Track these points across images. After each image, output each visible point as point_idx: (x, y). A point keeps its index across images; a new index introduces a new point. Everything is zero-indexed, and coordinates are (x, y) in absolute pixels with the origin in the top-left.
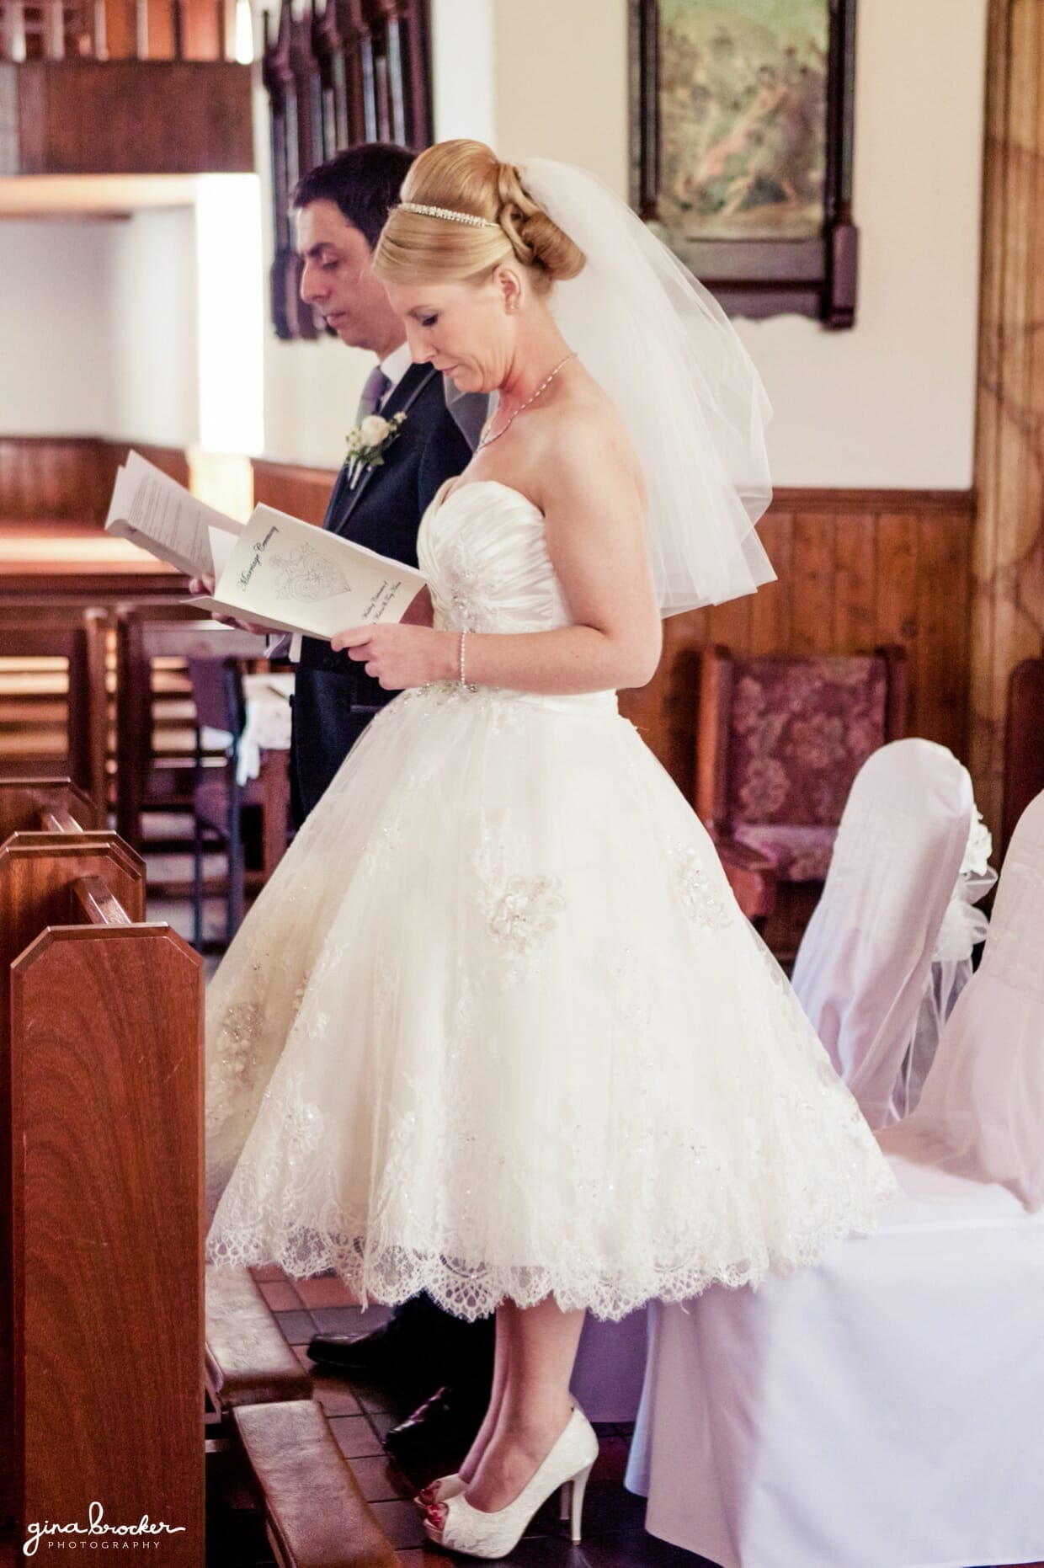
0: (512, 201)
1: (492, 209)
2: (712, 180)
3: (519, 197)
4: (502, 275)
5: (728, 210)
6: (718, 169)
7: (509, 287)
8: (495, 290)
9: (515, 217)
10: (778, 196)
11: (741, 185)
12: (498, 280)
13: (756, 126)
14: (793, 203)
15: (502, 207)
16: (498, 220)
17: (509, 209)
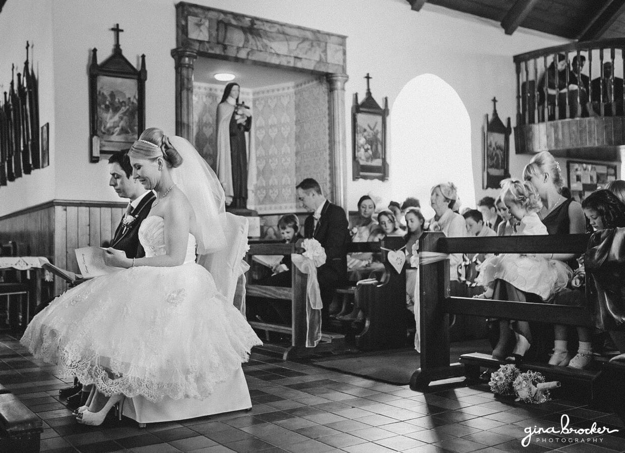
0: (165, 143)
1: (160, 144)
2: (110, 127)
3: (167, 143)
4: (158, 160)
5: (115, 135)
6: (112, 125)
7: (160, 163)
8: (156, 164)
9: (165, 147)
10: (127, 132)
11: (118, 129)
12: (157, 161)
13: (121, 115)
14: (130, 134)
15: (163, 144)
16: (161, 147)
17: (164, 145)
